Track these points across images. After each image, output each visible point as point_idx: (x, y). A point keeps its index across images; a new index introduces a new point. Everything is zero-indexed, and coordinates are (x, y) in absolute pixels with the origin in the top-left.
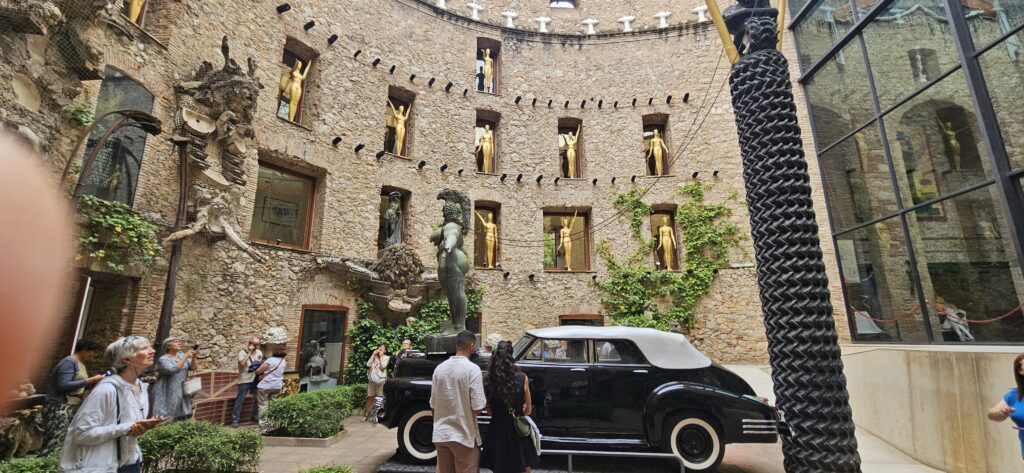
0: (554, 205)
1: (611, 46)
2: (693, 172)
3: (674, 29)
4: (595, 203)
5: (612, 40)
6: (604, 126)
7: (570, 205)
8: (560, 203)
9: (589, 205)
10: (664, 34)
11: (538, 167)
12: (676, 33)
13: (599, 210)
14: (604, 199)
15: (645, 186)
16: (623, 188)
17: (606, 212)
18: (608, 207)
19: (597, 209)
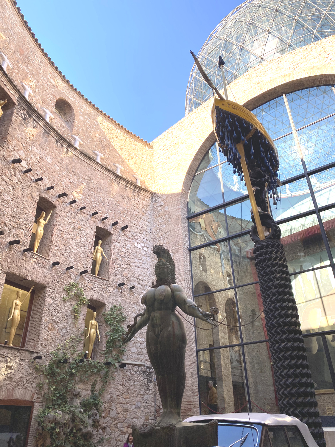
0: (17, 273)
1: (86, 165)
2: (119, 282)
3: (124, 180)
4: (50, 284)
5: (88, 161)
6: (70, 221)
7: (30, 278)
8: (23, 274)
9: (46, 283)
10: (118, 180)
11: (13, 231)
12: (124, 183)
13: (51, 291)
14: (58, 282)
15: (89, 281)
16: (73, 278)
17: (57, 295)
18: (59, 291)
19: (50, 290)
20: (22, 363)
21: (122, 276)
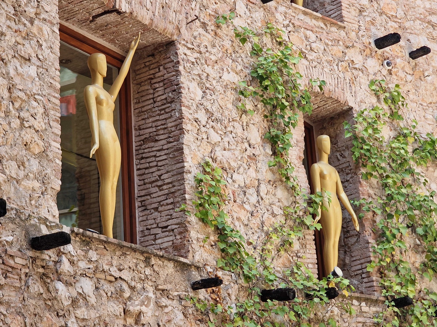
2: (376, 34)
4: (185, 32)
7: (125, 7)
9: (171, 29)
13: (192, 56)
14: (204, 25)
15: (289, 29)
16: (242, 14)
17: (209, 70)
18: (214, 58)
19: (188, 52)
20: (164, 301)
21: (381, 14)
